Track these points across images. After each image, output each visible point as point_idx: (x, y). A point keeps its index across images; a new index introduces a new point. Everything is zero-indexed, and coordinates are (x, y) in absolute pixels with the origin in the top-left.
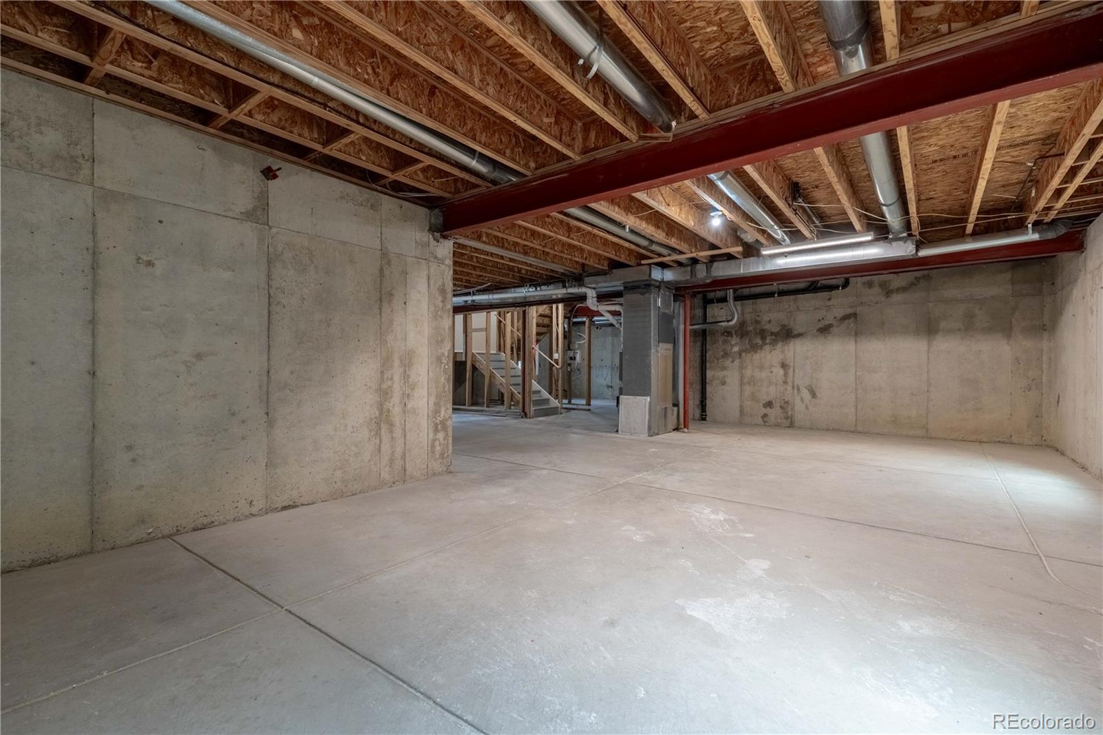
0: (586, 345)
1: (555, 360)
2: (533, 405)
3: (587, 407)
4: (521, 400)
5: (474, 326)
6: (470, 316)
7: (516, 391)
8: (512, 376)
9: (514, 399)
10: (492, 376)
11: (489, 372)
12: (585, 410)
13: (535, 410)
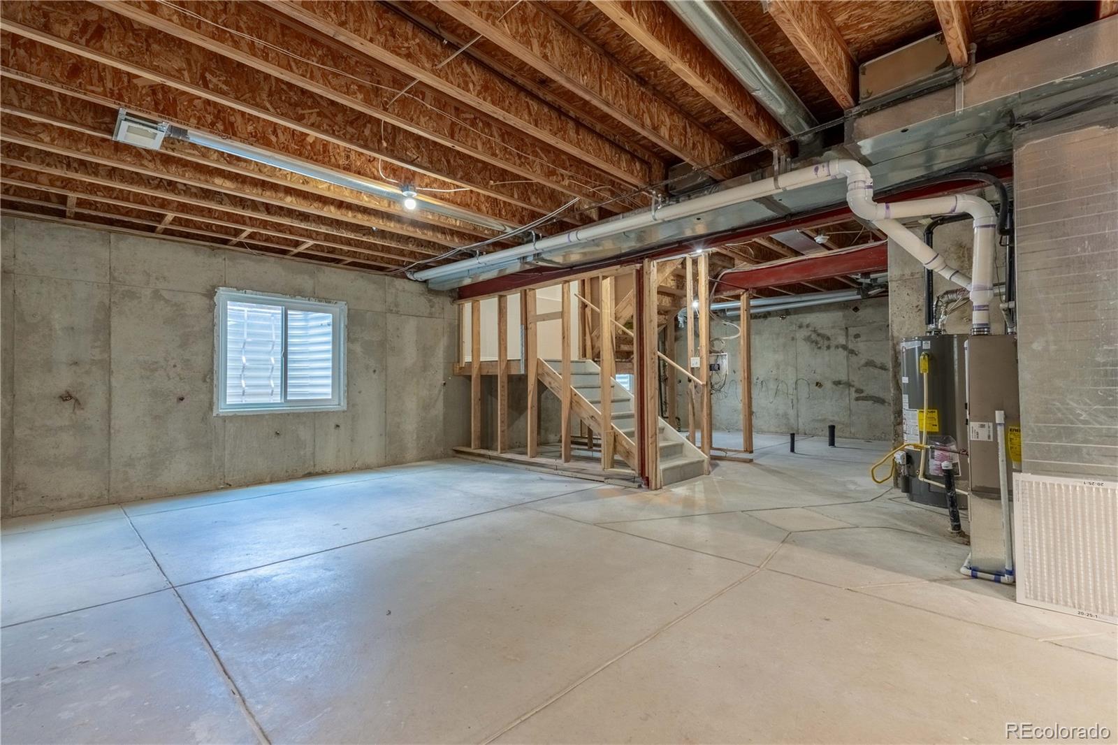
0: (743, 342)
1: (692, 369)
2: (661, 456)
3: (747, 456)
4: (635, 452)
5: (540, 311)
6: (532, 292)
7: (626, 430)
8: (612, 402)
9: (619, 448)
10: (574, 402)
11: (568, 395)
12: (745, 461)
13: (665, 470)
